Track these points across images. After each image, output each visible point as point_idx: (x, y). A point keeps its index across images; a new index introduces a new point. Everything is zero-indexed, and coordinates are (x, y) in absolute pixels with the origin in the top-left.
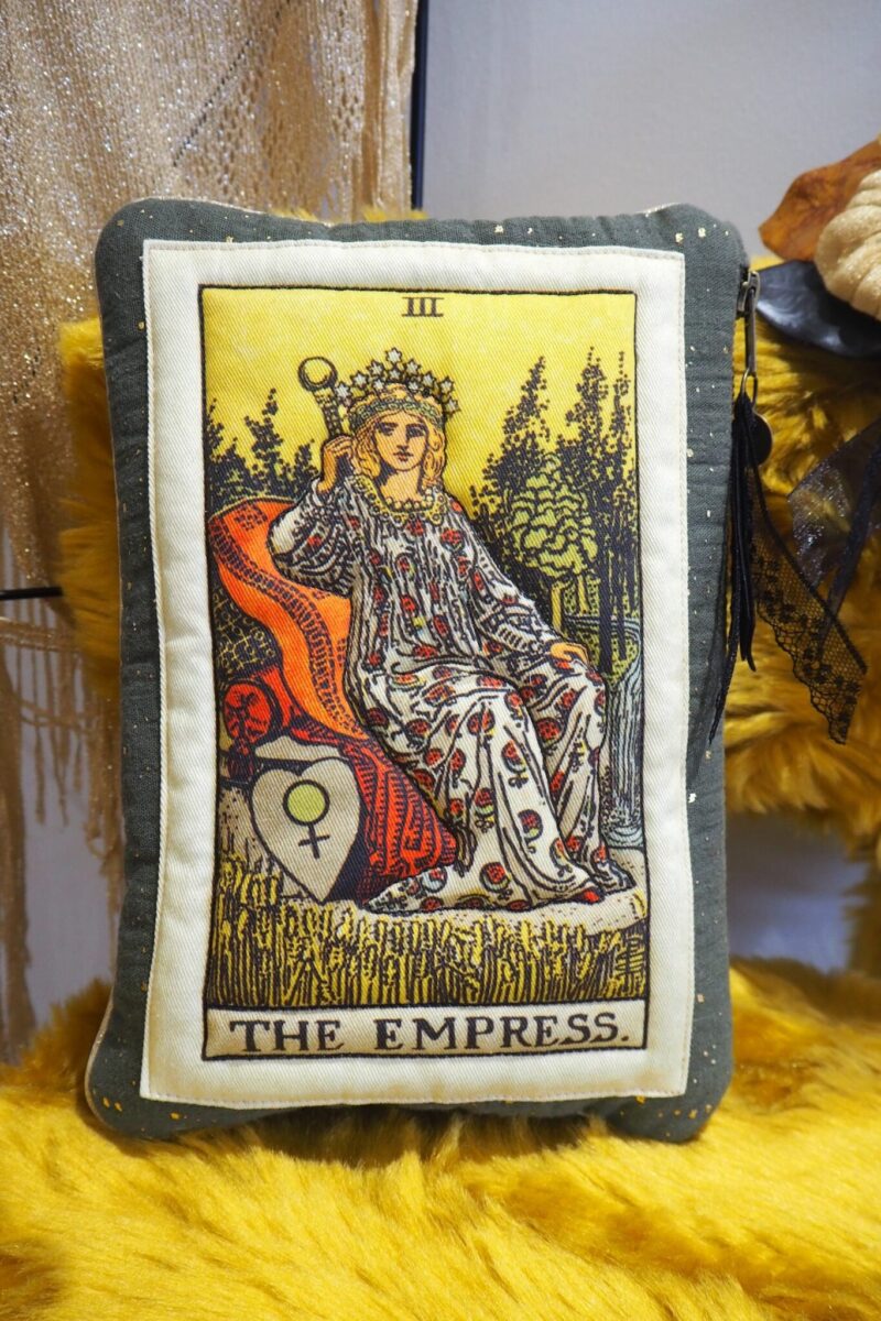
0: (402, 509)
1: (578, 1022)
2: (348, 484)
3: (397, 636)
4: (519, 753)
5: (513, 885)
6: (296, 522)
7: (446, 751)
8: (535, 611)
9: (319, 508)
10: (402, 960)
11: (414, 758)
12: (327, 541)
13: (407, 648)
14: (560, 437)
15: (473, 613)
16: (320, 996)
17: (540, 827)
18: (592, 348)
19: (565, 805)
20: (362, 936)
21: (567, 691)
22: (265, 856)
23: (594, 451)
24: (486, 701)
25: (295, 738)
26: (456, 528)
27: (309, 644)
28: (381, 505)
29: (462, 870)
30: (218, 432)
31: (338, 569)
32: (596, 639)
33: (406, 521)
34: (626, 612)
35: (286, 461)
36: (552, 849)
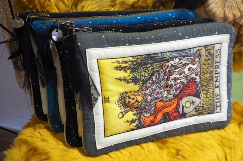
0: (143, 98)
1: (217, 56)
2: (139, 107)
3: (162, 95)
4: (180, 73)
7: (179, 85)
10: (208, 86)
13: (164, 92)
15: (158, 83)
20: (205, 93)
23: (132, 67)
25: (179, 108)
26: (145, 88)
29: (196, 79)
31: (152, 106)
35: (136, 117)
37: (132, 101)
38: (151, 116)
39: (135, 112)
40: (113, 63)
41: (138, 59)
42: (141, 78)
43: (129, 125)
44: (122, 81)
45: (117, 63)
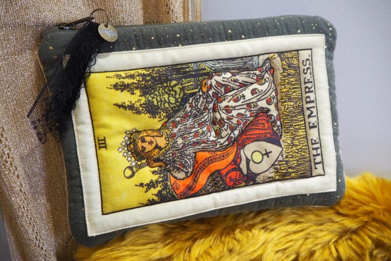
4: (235, 97)
5: (272, 96)
6: (176, 172)
7: (237, 119)
8: (193, 97)
9: (171, 166)
10: (294, 124)
11: (240, 128)
12: (180, 162)
14: (139, 96)
15: (195, 116)
16: (306, 146)
17: (255, 89)
18: (107, 88)
19: (248, 82)
20: (289, 136)
21: (216, 85)
22: (273, 167)
23: (142, 84)
24: (221, 109)
26: (171, 124)
27: (212, 163)
28: (168, 147)
29: (268, 110)
30: (150, 201)
31: (188, 157)
32: (200, 78)
33: (172, 139)
34: (191, 69)
35: (157, 178)
36: (260, 85)
37: (149, 148)
38: (187, 177)
39: (156, 169)
40: (109, 77)
41: (155, 71)
42: (162, 106)
43: (145, 192)
44: (126, 110)
45: (116, 78)
